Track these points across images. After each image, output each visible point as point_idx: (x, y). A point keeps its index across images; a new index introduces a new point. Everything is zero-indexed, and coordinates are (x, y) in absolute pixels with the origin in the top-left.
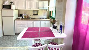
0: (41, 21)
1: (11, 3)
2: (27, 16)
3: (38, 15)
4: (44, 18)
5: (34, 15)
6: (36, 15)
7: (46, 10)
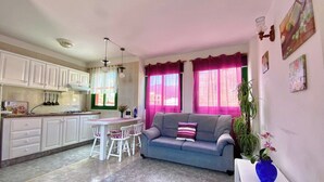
2: (20, 108)
3: (57, 104)
5: (45, 104)
6: (53, 104)
7: (81, 92)
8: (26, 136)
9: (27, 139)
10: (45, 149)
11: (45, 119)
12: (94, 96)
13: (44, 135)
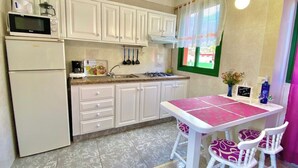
0: (164, 82)
1: (44, 11)
2: (100, 68)
3: (137, 63)
4: (158, 74)
5: (125, 63)
6: (133, 63)
7: (165, 45)
8: (97, 107)
9: (98, 112)
10: (120, 124)
11: (118, 85)
12: (181, 52)
13: (118, 107)
